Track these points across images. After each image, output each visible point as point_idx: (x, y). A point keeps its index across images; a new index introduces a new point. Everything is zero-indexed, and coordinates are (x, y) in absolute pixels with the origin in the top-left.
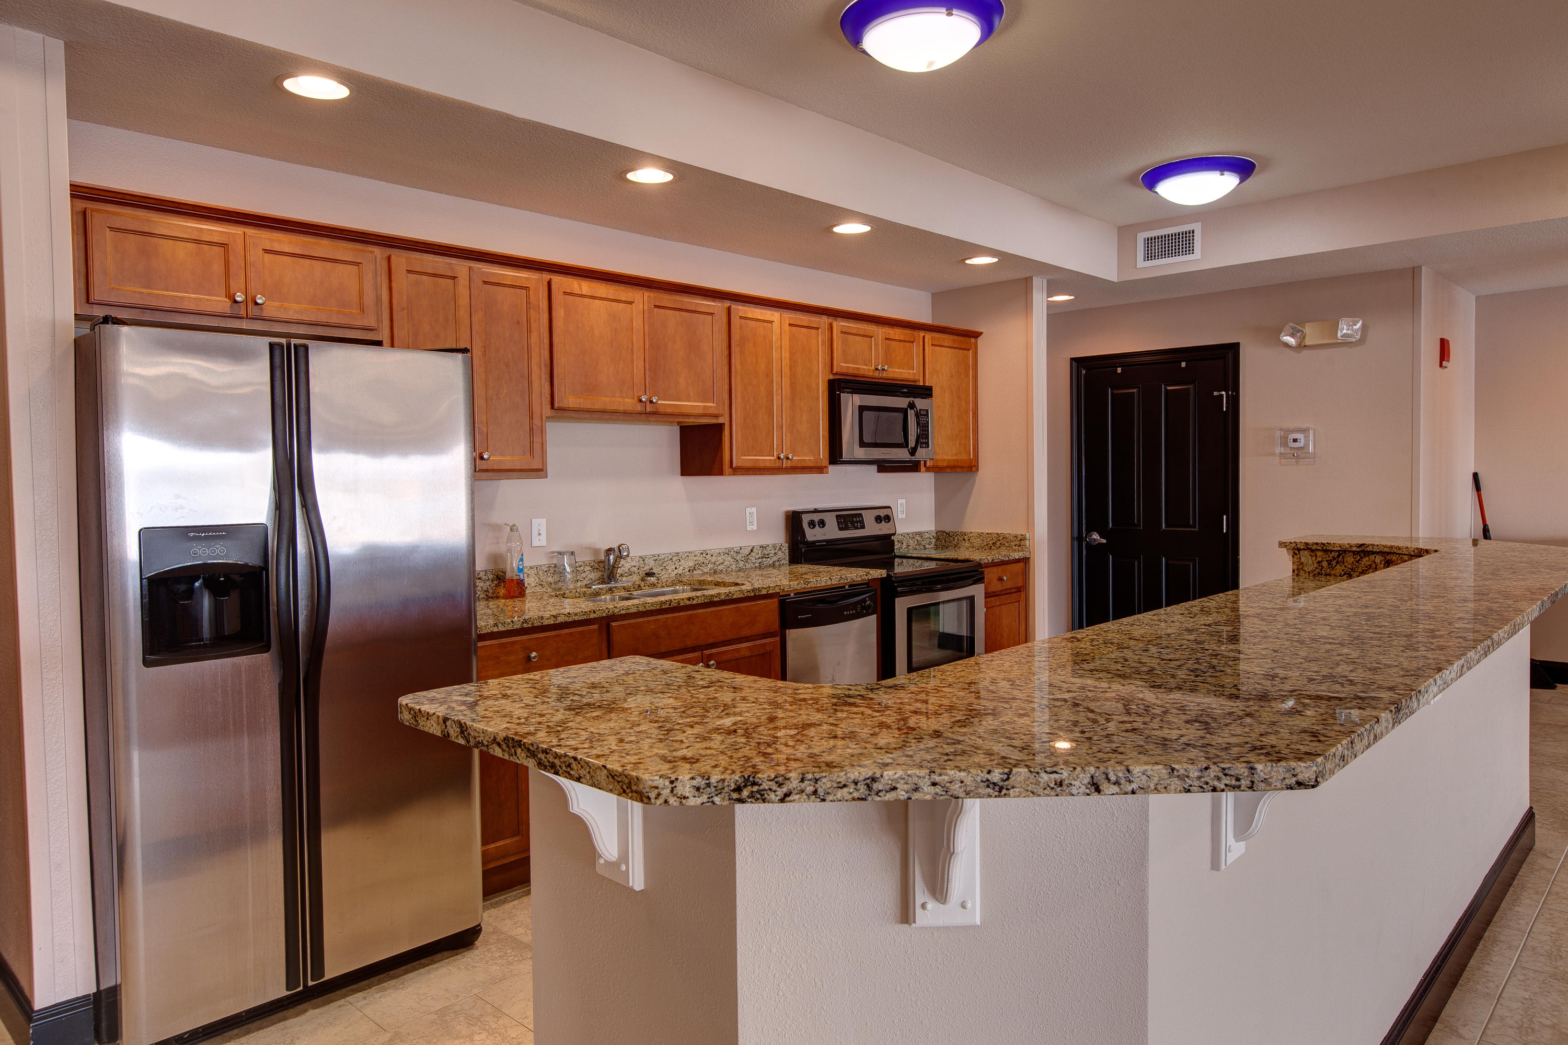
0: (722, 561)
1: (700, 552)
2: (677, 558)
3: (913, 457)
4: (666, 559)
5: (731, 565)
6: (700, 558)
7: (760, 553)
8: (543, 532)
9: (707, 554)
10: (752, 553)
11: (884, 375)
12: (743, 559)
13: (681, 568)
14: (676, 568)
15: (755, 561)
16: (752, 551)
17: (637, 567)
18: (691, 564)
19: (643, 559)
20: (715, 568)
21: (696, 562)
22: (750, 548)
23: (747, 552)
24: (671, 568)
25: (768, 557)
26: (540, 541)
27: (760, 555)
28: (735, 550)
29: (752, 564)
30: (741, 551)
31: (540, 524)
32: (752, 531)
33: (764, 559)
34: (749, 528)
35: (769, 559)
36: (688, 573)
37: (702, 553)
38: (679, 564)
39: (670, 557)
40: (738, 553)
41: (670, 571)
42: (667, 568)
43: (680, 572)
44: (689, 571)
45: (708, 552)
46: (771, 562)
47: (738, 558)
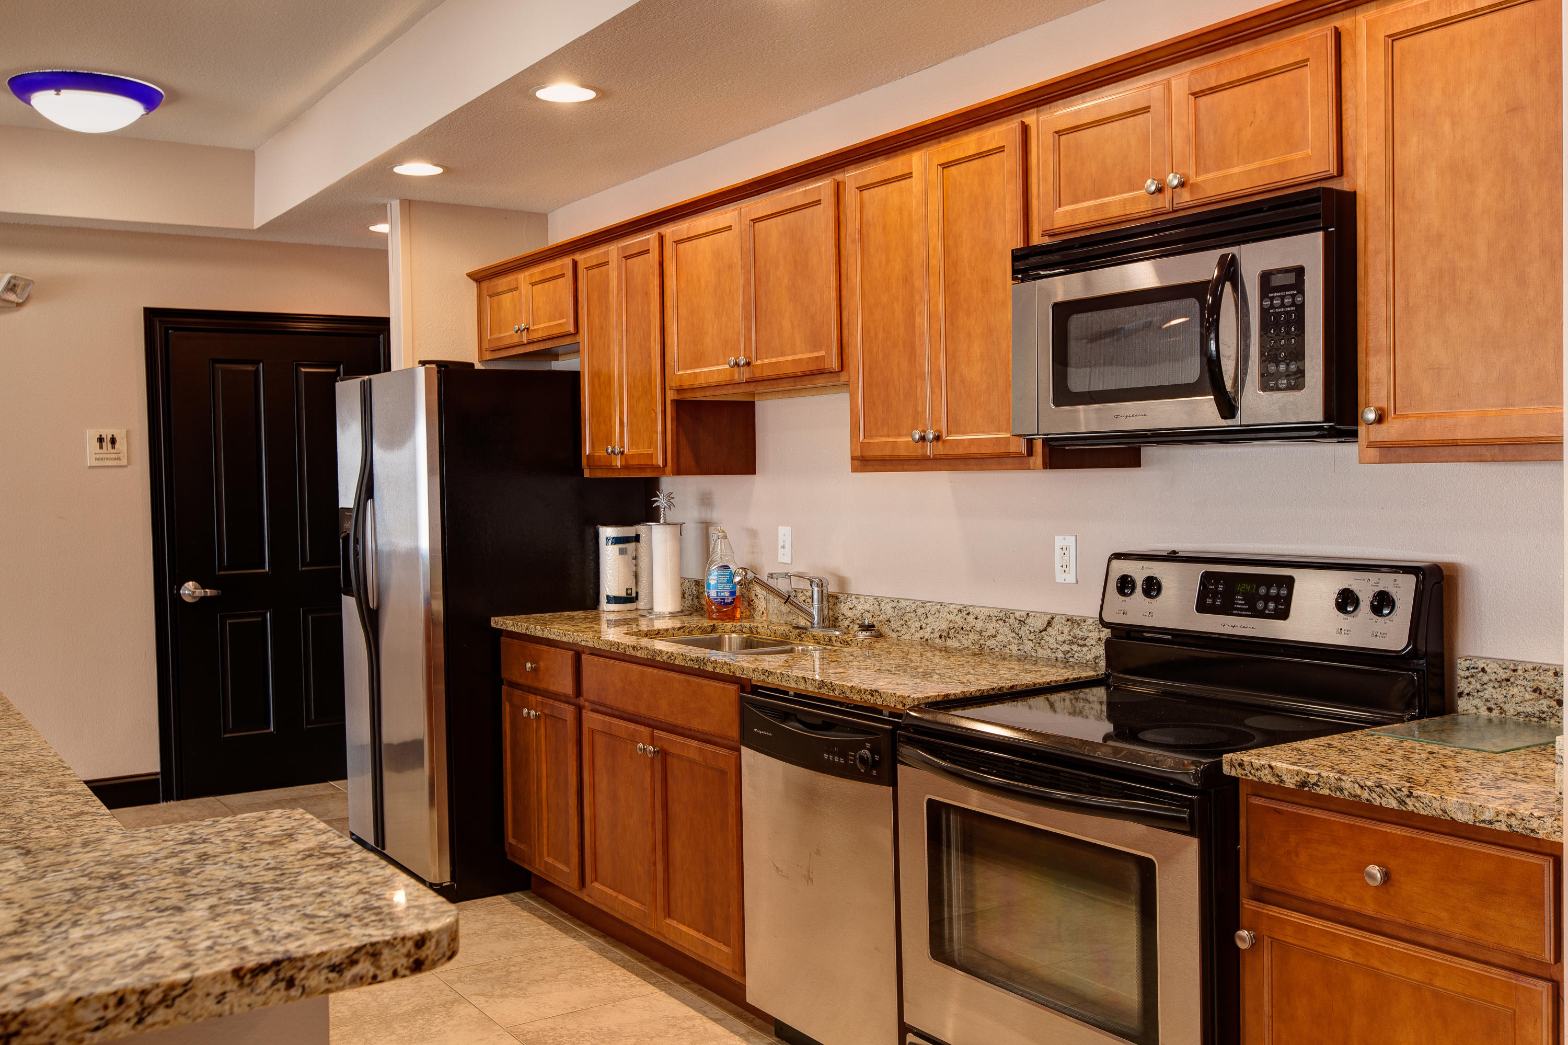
0: (993, 632)
1: (958, 607)
2: (923, 610)
3: (1230, 422)
4: (908, 609)
5: (1009, 643)
6: (958, 619)
7: (1066, 631)
8: (788, 546)
9: (969, 614)
10: (1049, 629)
11: (1185, 197)
12: (1032, 636)
13: (929, 629)
14: (921, 628)
15: (1055, 646)
16: (1049, 624)
17: (871, 614)
18: (944, 626)
19: (878, 601)
20: (982, 642)
21: (951, 625)
22: (1047, 618)
23: (1040, 624)
24: (915, 625)
25: (1085, 645)
26: (784, 556)
27: (1066, 637)
28: (1017, 614)
29: (1049, 651)
30: (1028, 621)
31: (784, 533)
32: (1064, 585)
33: (1075, 647)
34: (1060, 577)
35: (1085, 649)
36: (938, 640)
37: (960, 611)
38: (926, 621)
39: (914, 606)
40: (1022, 622)
41: (913, 631)
42: (909, 623)
43: (927, 636)
44: (941, 637)
45: (971, 609)
46: (1090, 657)
47: (1022, 633)
